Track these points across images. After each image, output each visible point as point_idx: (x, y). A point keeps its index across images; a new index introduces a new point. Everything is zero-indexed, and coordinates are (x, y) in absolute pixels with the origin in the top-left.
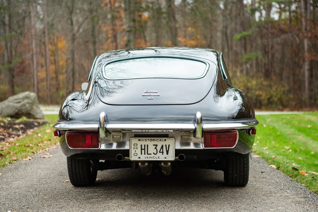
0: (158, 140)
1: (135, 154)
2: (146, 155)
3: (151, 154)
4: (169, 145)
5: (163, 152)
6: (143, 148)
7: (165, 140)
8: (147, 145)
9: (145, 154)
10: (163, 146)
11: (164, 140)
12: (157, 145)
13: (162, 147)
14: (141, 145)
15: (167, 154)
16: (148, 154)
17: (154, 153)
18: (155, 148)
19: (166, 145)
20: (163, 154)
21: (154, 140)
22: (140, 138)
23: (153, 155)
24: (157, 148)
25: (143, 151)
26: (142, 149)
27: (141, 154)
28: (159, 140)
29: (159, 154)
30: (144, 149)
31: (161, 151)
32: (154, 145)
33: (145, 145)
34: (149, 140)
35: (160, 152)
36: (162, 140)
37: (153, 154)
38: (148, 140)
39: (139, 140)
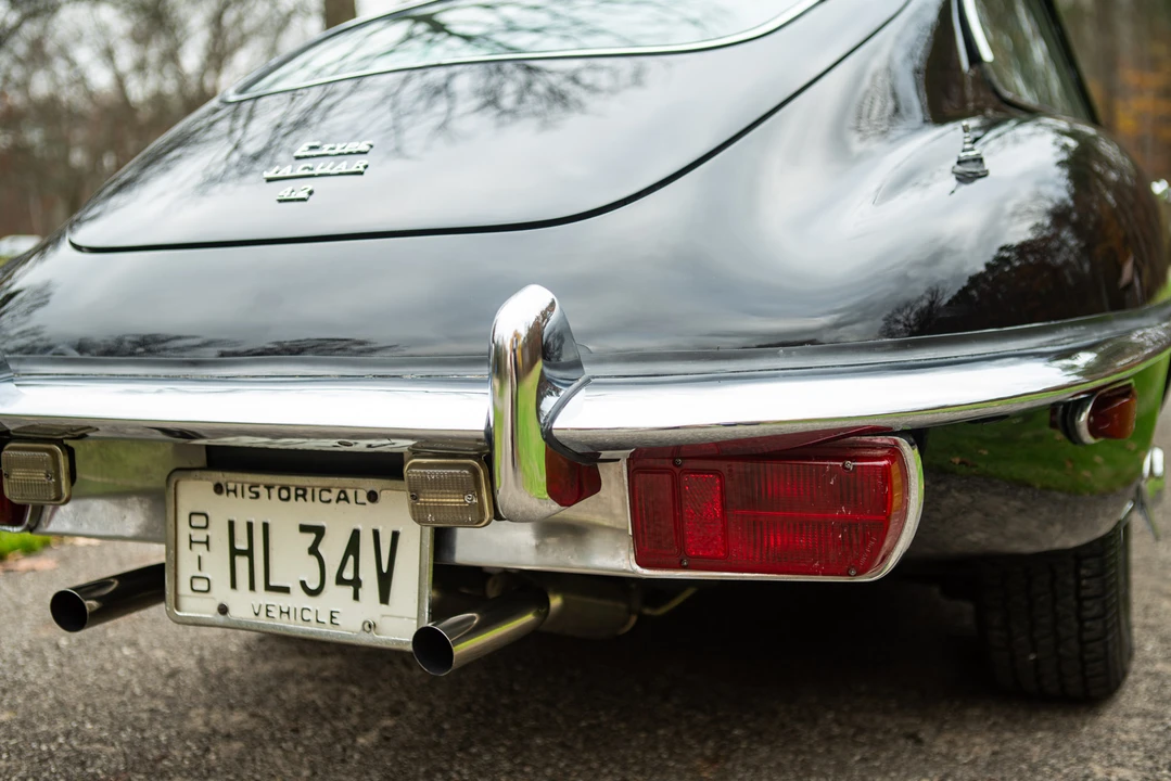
0: (326, 496)
1: (198, 586)
2: (262, 597)
3: (286, 590)
4: (395, 535)
5: (356, 583)
6: (242, 545)
7: (373, 497)
8: (266, 526)
9: (252, 587)
10: (356, 534)
11: (362, 497)
12: (319, 532)
13: (353, 546)
14: (231, 524)
15: (384, 597)
16: (268, 588)
17: (303, 584)
18: (313, 550)
19: (376, 534)
20: (356, 597)
21: (302, 493)
22: (220, 477)
23: (298, 599)
24: (321, 549)
25: (242, 563)
26: (234, 552)
27: (233, 585)
28: (335, 492)
29: (336, 596)
30: (249, 553)
31: (348, 574)
32: (304, 529)
33: (250, 526)
34: (274, 492)
35: (340, 581)
36: (351, 494)
37: (297, 590)
38: (269, 487)
39: (218, 489)
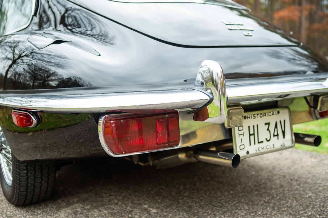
0: (270, 114)
1: (242, 147)
2: (258, 146)
3: (262, 142)
4: (284, 121)
5: (278, 135)
6: (252, 132)
8: (257, 125)
9: (255, 143)
10: (276, 123)
11: (277, 113)
12: (268, 124)
13: (276, 126)
14: (249, 127)
15: (284, 137)
16: (259, 143)
17: (266, 139)
18: (268, 129)
19: (280, 121)
20: (278, 138)
21: (265, 115)
22: (246, 114)
25: (252, 137)
26: (250, 135)
27: (250, 144)
28: (272, 113)
30: (254, 134)
31: (276, 133)
32: (266, 124)
33: (254, 126)
34: (259, 115)
35: (274, 136)
36: (275, 113)
37: (265, 141)
38: (258, 115)
39: (245, 118)
